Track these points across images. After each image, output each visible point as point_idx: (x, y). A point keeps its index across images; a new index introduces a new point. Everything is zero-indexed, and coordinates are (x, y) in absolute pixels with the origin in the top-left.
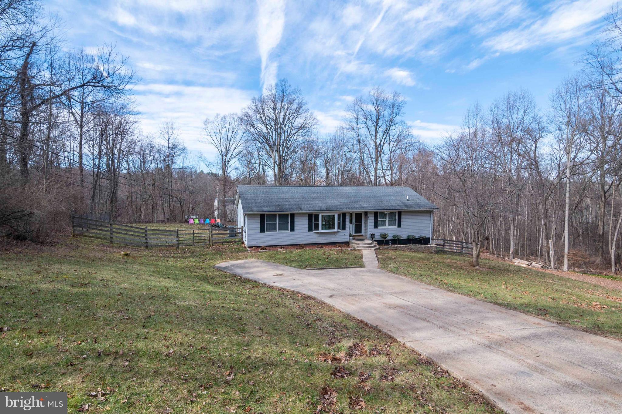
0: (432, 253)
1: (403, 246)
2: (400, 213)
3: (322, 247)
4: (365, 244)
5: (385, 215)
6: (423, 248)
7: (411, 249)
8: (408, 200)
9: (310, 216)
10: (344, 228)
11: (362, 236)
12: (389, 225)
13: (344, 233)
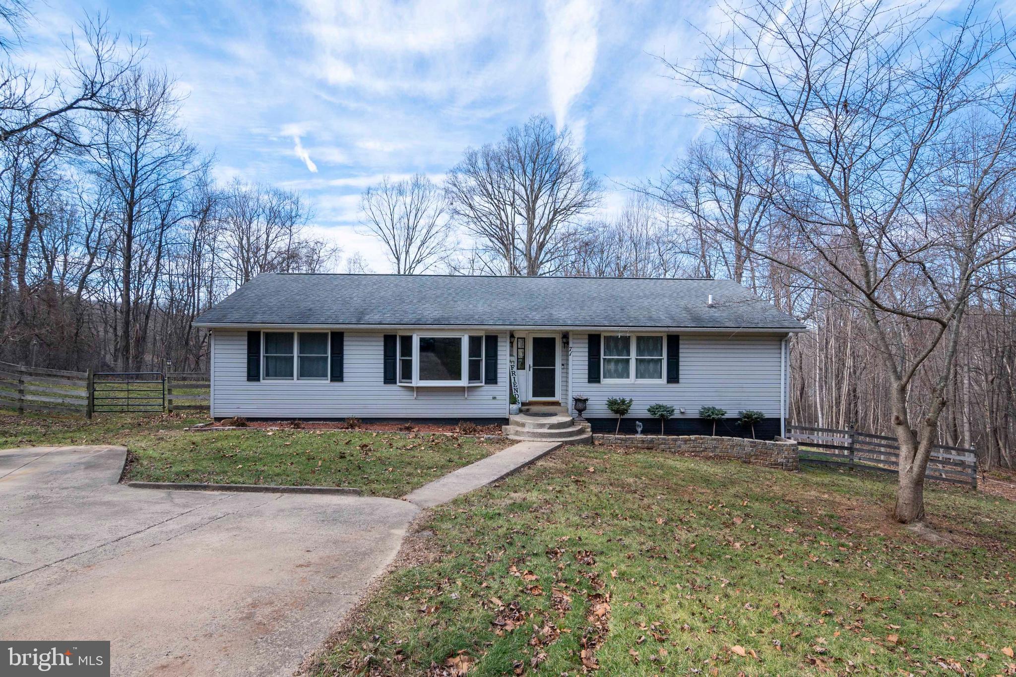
0: (776, 465)
1: (676, 440)
2: (674, 342)
3: (409, 429)
4: (542, 426)
5: (626, 341)
6: (748, 449)
7: (705, 449)
8: (711, 306)
9: (389, 340)
10: (492, 379)
11: (557, 404)
12: (639, 375)
13: (495, 394)
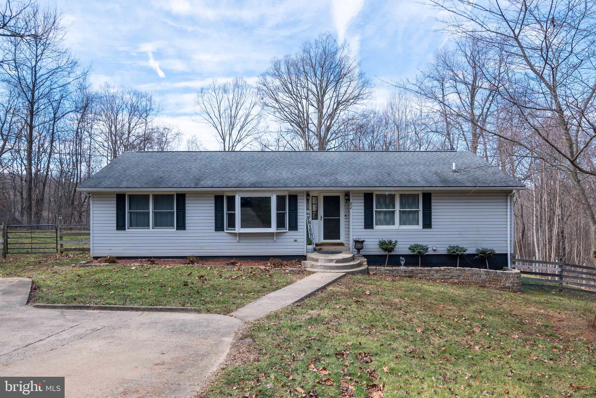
0: (504, 288)
1: (430, 271)
2: (427, 198)
3: (233, 264)
4: (331, 261)
5: (392, 197)
6: (484, 277)
7: (452, 277)
8: (455, 171)
9: (218, 199)
10: (294, 227)
11: (341, 244)
12: (402, 223)
13: (295, 237)
